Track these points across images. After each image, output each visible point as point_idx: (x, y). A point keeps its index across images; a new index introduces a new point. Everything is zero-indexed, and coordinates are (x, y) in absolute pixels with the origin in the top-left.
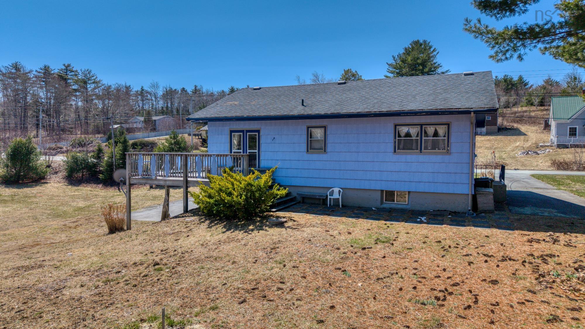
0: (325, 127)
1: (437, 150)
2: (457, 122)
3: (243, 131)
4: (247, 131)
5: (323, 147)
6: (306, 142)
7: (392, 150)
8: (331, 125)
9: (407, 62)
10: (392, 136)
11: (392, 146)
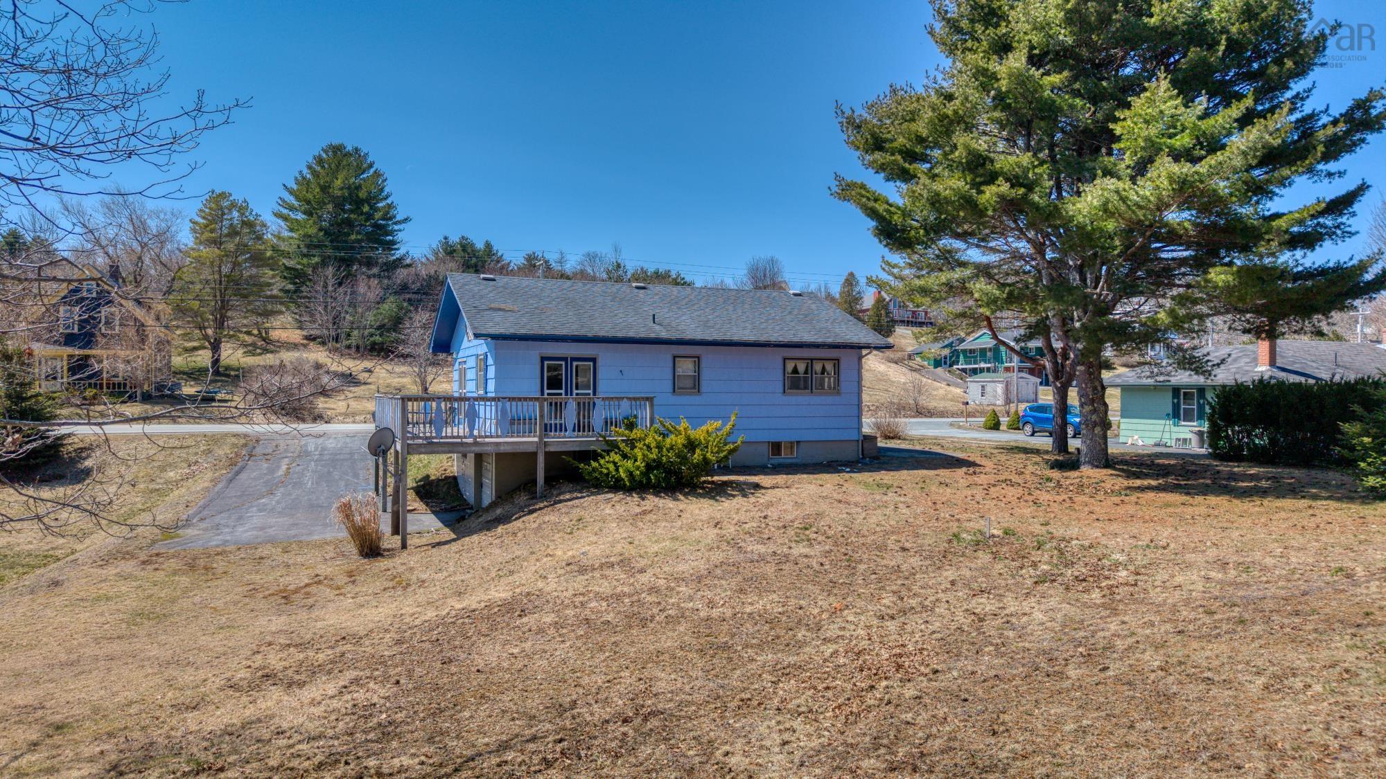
0: (698, 358)
1: (827, 391)
2: (846, 358)
3: (565, 359)
4: (573, 359)
5: (696, 385)
6: (671, 378)
7: (782, 390)
8: (707, 355)
9: (331, 190)
10: (781, 372)
11: (781, 384)
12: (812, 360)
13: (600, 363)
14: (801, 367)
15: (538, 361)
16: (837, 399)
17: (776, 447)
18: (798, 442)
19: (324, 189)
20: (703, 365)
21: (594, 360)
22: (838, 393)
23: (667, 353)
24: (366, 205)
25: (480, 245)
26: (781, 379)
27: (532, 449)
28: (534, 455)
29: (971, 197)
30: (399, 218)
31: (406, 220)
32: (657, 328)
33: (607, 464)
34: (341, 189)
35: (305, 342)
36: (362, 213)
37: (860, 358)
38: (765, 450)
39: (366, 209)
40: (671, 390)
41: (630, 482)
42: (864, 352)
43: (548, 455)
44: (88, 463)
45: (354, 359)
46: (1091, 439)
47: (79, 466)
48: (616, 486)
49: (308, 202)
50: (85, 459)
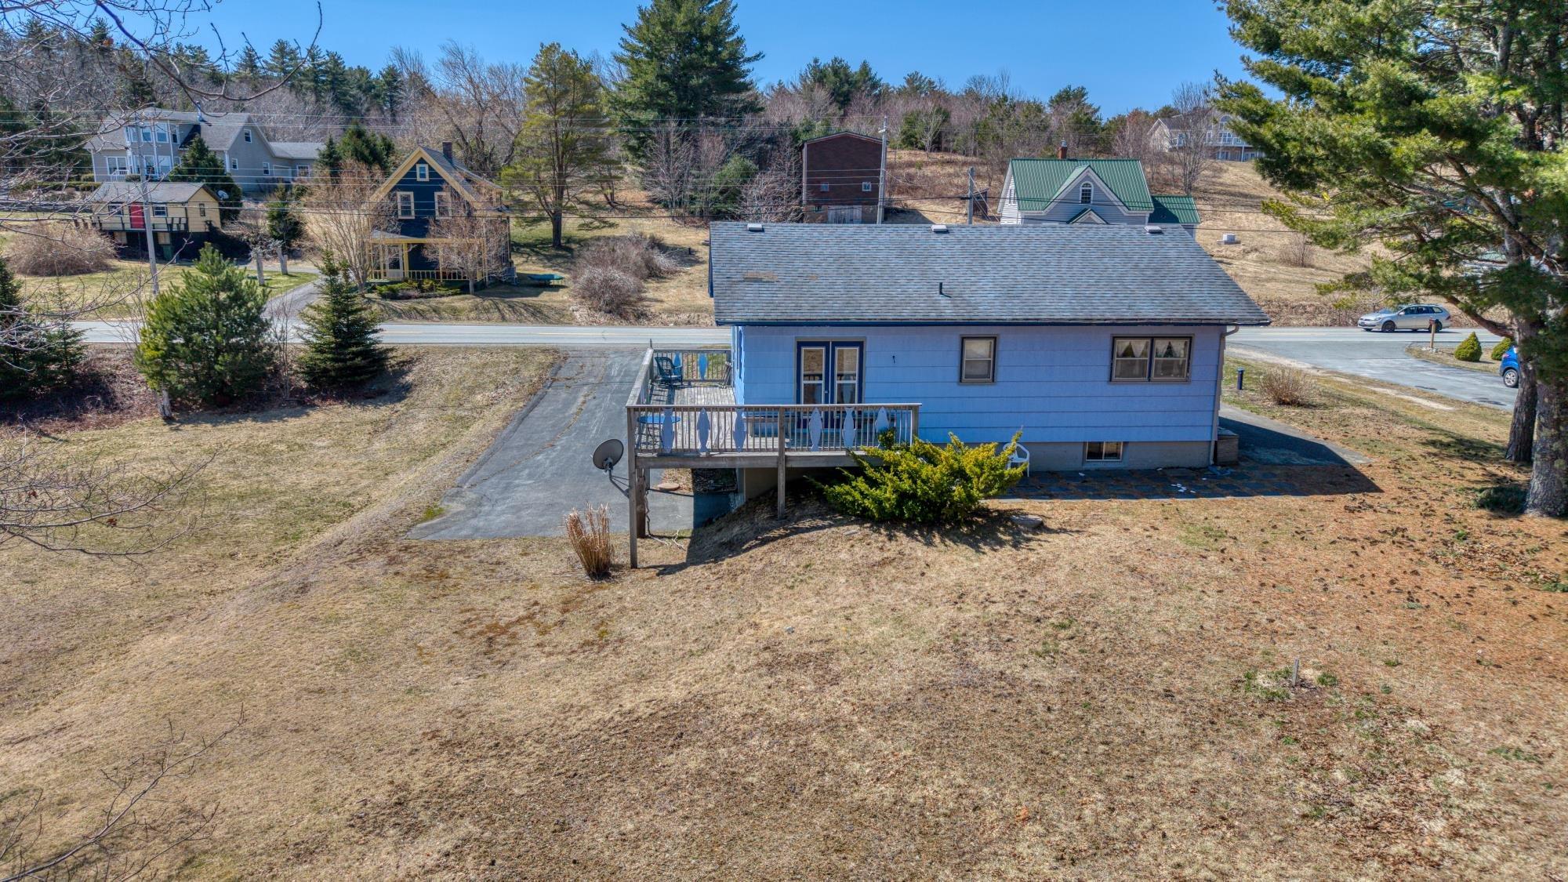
0: (995, 339)
1: (1172, 378)
2: (1201, 337)
3: (825, 344)
4: (836, 344)
5: (990, 373)
6: (957, 363)
7: (1107, 378)
8: (1006, 336)
9: (673, 27)
10: (1107, 354)
11: (1106, 370)
12: (1153, 338)
13: (867, 348)
14: (1139, 346)
15: (794, 346)
16: (1185, 388)
17: (1095, 451)
18: (1126, 443)
19: (666, 26)
20: (1000, 347)
21: (860, 344)
22: (1187, 381)
23: (953, 336)
24: (709, 44)
25: (855, 68)
26: (1108, 364)
27: (771, 464)
28: (775, 471)
29: (1382, 147)
30: (747, 55)
31: (757, 57)
32: (944, 301)
33: (855, 490)
34: (684, 25)
35: (649, 205)
36: (706, 53)
37: (1223, 335)
38: (1079, 452)
39: (710, 48)
40: (957, 379)
41: (880, 514)
42: (1229, 329)
43: (789, 471)
44: (409, 378)
45: (698, 227)
46: (1547, 475)
47: (401, 380)
48: (863, 517)
49: (650, 43)
50: (406, 373)
